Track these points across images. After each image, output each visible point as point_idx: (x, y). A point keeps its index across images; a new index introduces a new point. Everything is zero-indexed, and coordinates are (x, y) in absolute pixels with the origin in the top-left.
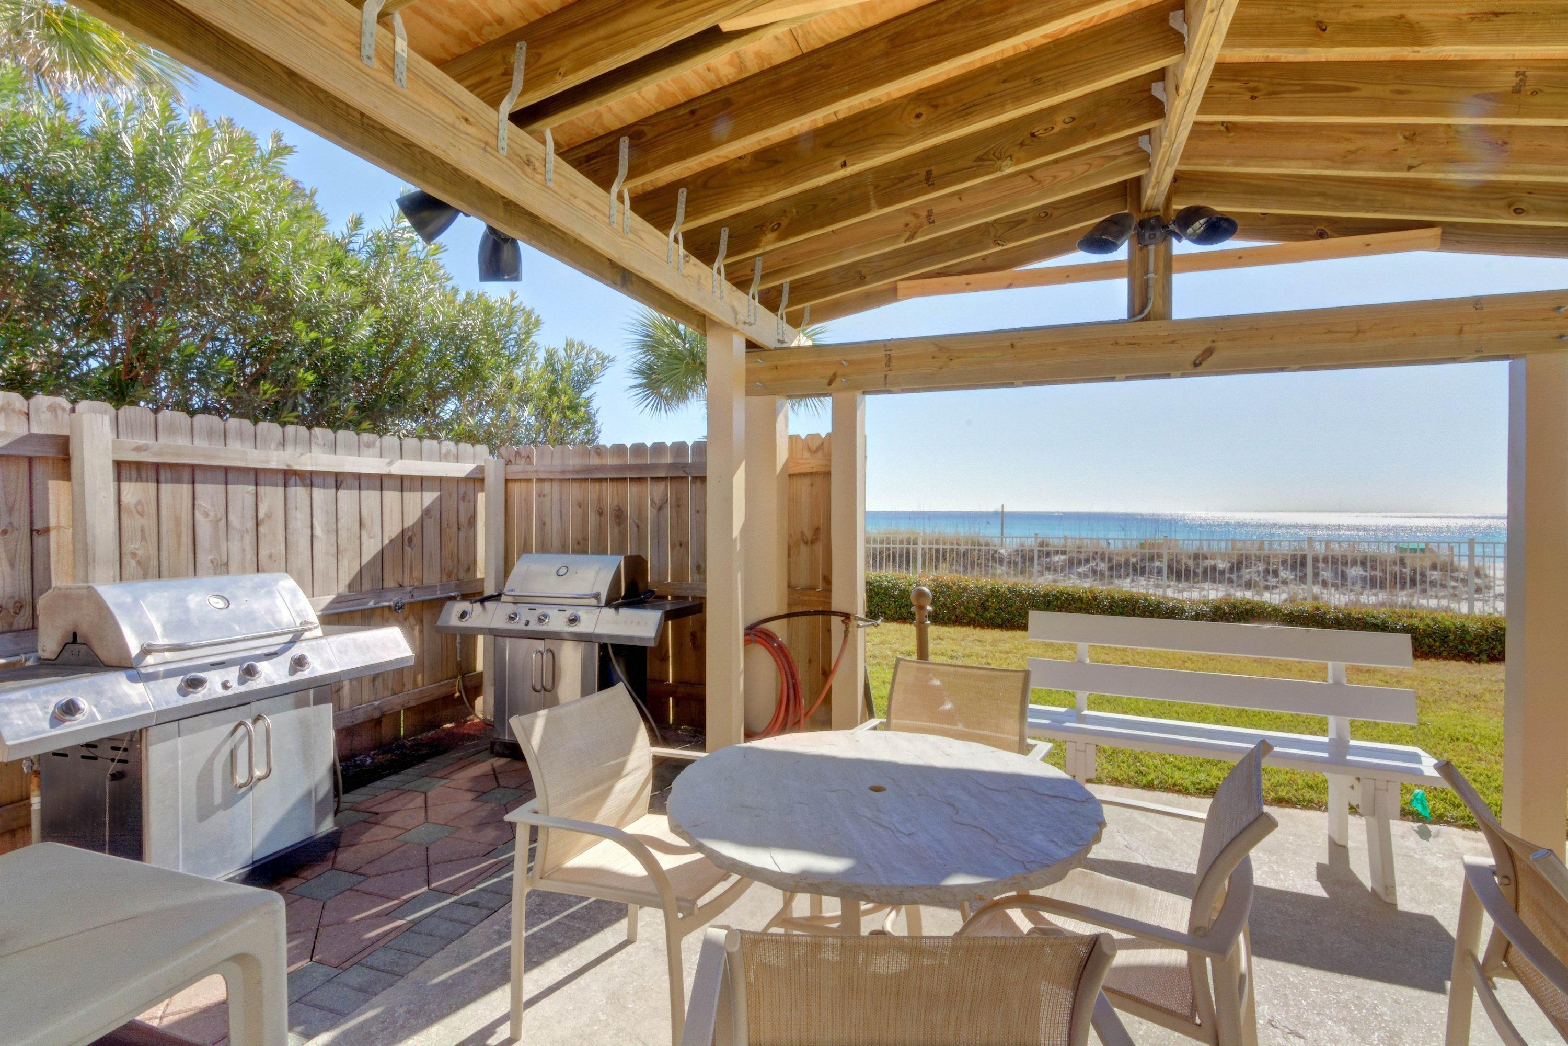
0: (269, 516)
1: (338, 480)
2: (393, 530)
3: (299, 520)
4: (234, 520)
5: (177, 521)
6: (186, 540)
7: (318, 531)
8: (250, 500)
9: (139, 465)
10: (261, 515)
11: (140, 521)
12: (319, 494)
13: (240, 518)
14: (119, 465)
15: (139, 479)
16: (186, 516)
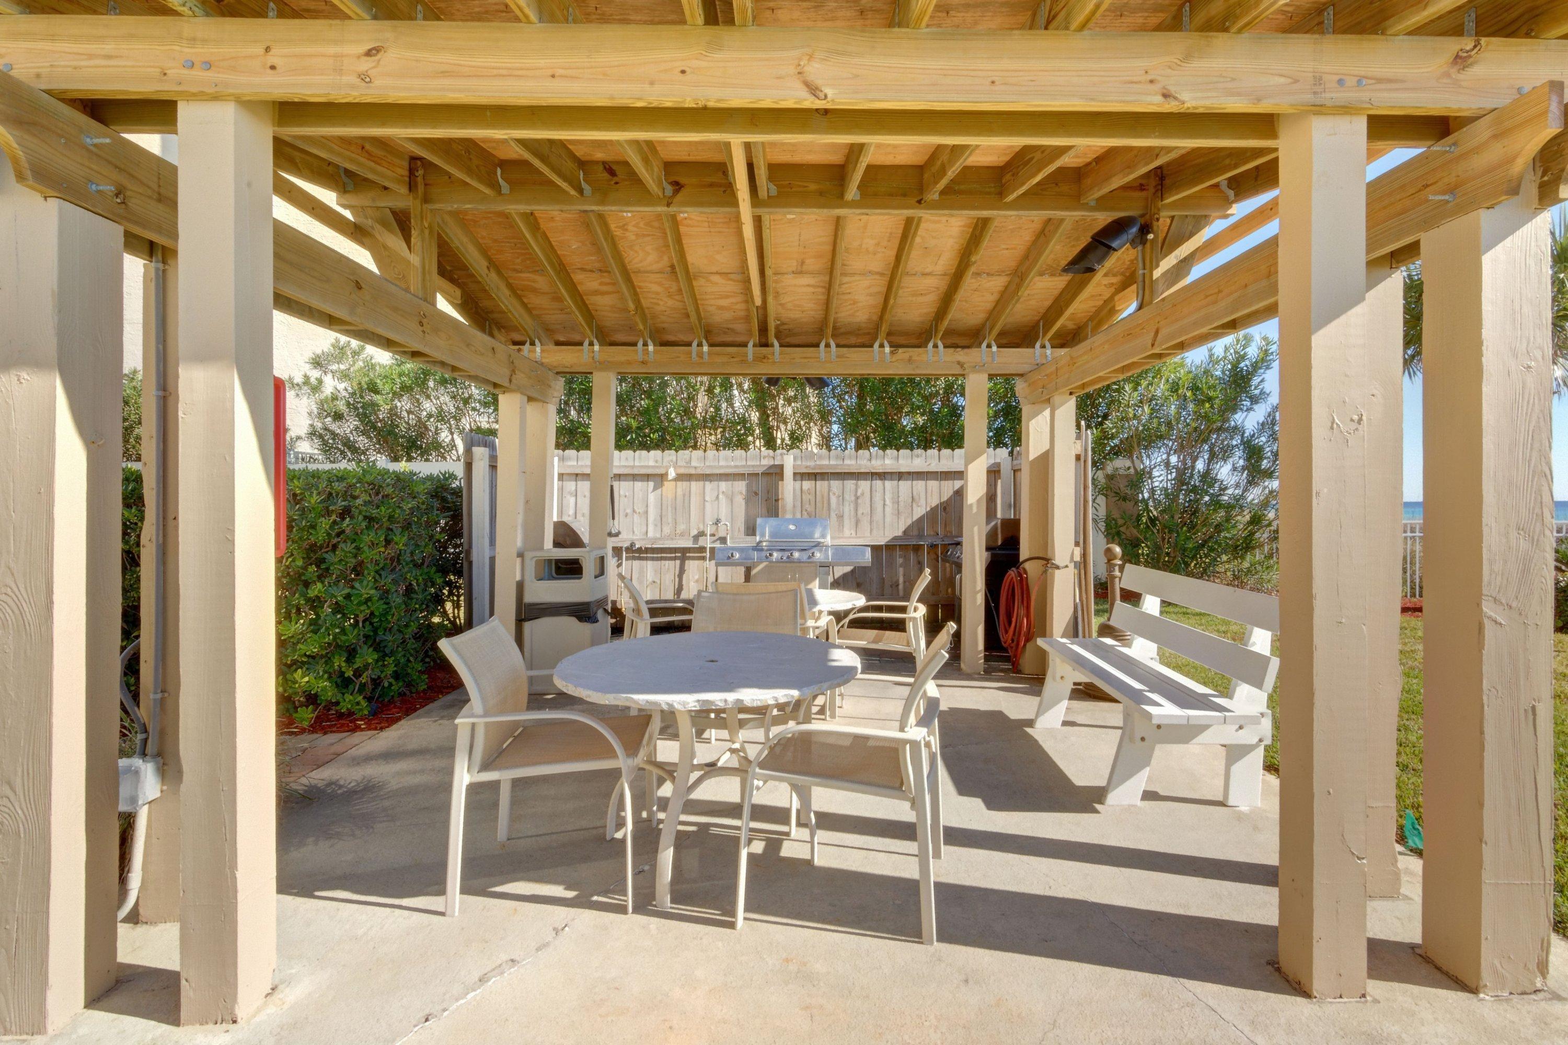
0: (863, 494)
1: (900, 476)
2: (934, 502)
3: (878, 497)
4: (847, 497)
5: (823, 497)
6: (826, 505)
7: (888, 502)
8: (853, 487)
9: (809, 474)
10: (859, 494)
11: (810, 497)
12: (888, 483)
13: (849, 497)
14: (795, 474)
15: (809, 480)
16: (826, 494)
